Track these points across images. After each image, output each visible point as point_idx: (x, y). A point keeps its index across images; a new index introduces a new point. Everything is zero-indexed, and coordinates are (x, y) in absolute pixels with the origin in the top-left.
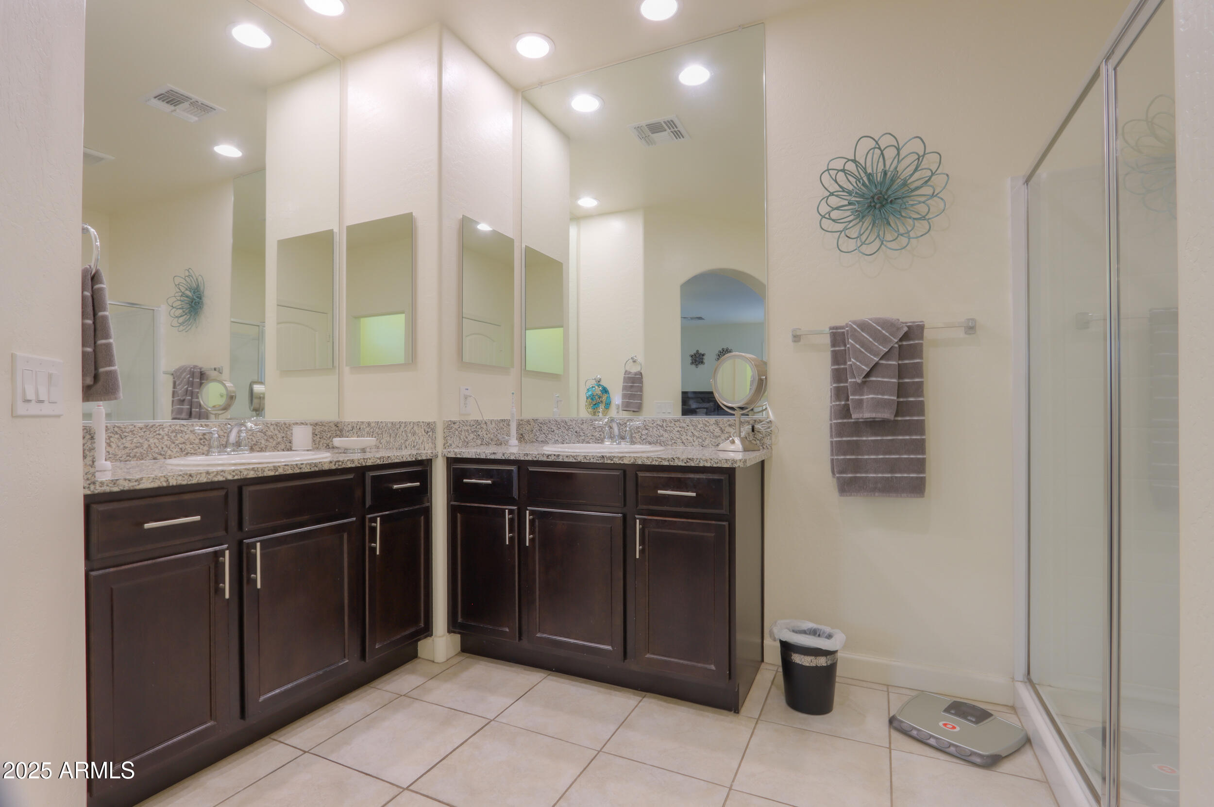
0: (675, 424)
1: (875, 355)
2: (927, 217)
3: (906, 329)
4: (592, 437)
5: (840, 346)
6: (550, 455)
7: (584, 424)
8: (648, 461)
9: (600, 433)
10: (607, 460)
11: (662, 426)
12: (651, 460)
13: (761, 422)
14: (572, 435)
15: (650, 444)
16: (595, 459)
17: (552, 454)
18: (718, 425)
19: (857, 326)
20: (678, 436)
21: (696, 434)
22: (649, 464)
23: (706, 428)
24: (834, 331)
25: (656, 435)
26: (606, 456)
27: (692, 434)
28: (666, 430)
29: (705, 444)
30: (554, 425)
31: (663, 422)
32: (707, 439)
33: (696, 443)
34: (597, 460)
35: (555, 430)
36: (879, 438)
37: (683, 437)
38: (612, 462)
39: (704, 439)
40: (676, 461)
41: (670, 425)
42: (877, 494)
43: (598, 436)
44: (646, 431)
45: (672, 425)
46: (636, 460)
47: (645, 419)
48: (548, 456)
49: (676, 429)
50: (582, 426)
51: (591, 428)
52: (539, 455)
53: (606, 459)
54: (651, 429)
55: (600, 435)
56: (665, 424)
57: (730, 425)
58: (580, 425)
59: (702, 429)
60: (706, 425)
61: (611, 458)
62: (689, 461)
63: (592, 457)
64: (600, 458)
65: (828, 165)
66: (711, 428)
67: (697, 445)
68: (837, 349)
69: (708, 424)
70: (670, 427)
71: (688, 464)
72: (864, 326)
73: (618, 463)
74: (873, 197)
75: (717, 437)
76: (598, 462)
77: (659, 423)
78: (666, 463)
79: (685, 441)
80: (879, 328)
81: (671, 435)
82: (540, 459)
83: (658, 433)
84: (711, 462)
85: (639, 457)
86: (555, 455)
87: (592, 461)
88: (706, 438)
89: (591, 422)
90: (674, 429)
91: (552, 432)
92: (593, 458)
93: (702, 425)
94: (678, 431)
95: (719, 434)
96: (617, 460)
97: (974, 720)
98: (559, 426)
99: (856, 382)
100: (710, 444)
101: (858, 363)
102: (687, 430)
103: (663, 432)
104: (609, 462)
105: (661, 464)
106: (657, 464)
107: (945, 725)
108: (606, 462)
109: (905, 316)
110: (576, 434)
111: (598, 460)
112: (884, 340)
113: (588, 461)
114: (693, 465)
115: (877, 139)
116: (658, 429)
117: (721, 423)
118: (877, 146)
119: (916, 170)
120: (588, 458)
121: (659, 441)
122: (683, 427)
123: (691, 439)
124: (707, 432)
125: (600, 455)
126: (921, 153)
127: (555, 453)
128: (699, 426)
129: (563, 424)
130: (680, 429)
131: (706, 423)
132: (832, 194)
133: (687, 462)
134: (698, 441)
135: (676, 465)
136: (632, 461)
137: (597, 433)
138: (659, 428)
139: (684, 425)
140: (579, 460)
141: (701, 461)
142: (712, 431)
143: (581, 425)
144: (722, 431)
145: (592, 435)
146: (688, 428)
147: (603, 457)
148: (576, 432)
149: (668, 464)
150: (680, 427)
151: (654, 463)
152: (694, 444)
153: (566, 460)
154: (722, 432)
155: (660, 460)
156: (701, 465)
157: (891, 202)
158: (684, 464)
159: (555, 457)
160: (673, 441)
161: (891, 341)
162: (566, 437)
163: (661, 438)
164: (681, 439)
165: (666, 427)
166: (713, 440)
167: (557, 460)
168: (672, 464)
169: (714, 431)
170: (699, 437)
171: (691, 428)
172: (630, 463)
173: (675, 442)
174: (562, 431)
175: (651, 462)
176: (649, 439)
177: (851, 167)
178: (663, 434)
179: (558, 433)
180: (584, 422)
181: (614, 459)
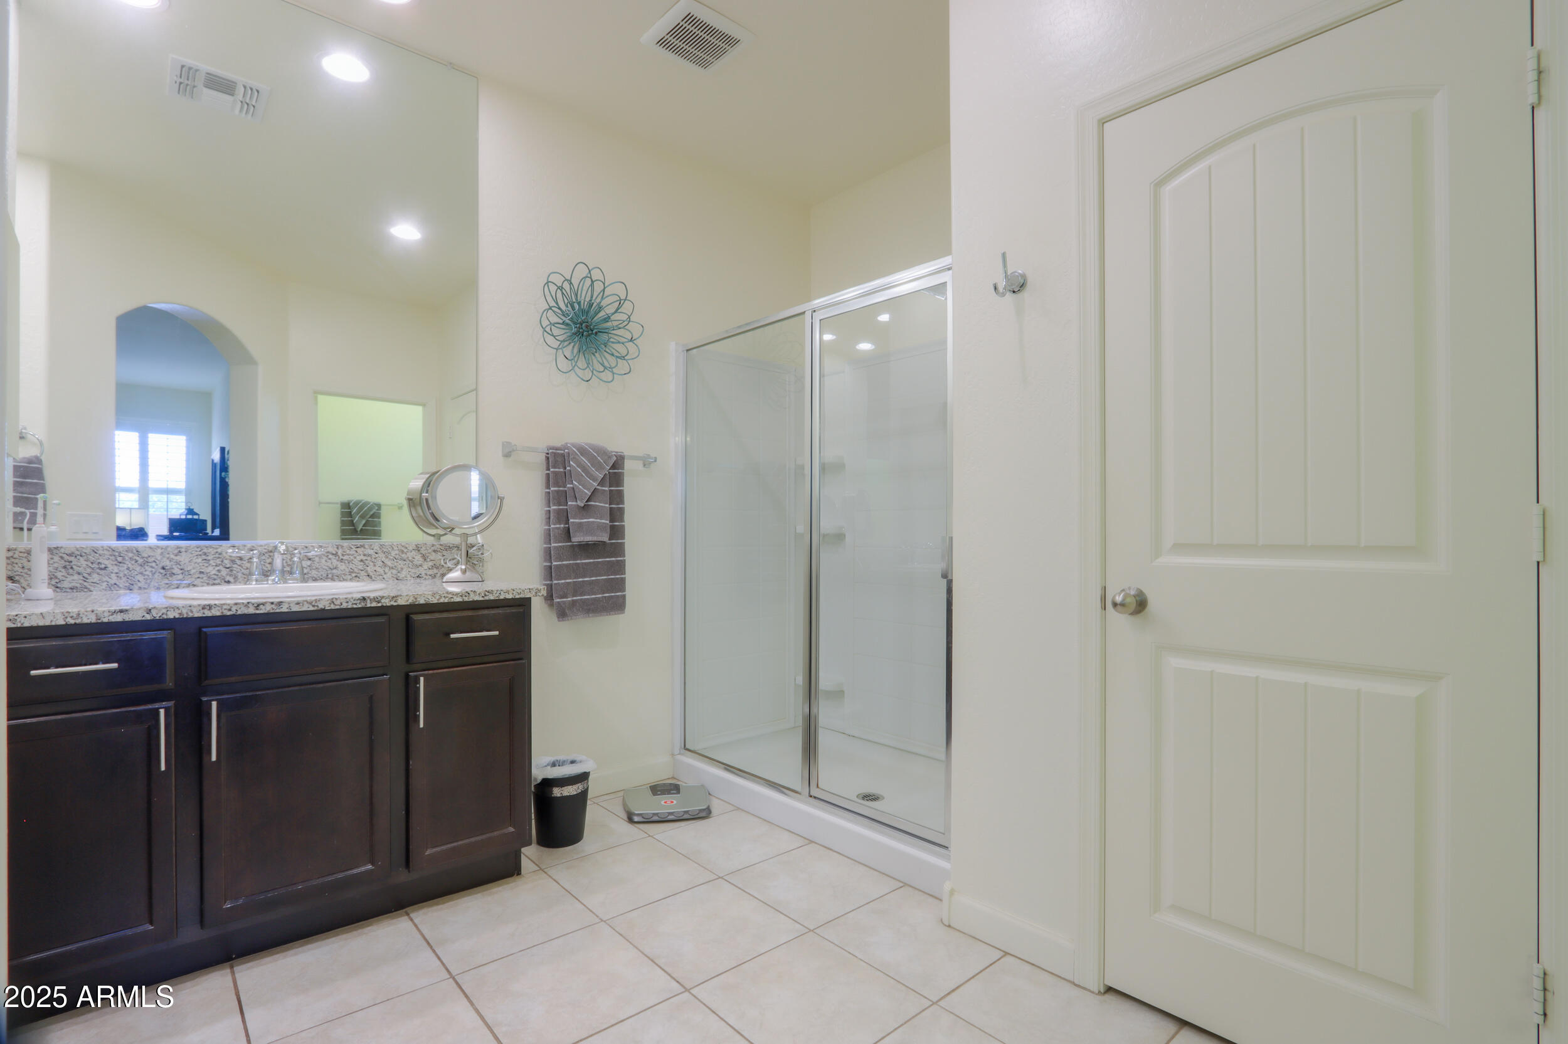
0: (356, 551)
1: (594, 480)
2: (626, 358)
3: (615, 458)
4: (201, 576)
5: (559, 468)
6: (263, 604)
7: (183, 554)
8: (434, 599)
9: (218, 568)
10: (371, 603)
11: (336, 555)
12: (438, 597)
13: (473, 547)
14: (153, 574)
15: (315, 580)
16: (350, 604)
17: (266, 603)
18: (419, 551)
19: (577, 450)
20: (360, 567)
21: (389, 563)
22: (436, 602)
23: (403, 556)
24: (554, 451)
25: (324, 567)
26: (369, 597)
27: (382, 563)
28: (342, 559)
29: (401, 576)
30: (106, 557)
31: (338, 548)
32: (405, 570)
33: (389, 575)
34: (353, 604)
35: (109, 566)
36: (592, 561)
37: (368, 569)
38: (380, 605)
39: (399, 569)
40: (472, 595)
41: (348, 552)
42: (590, 615)
43: (214, 572)
44: (309, 563)
45: (352, 552)
46: (416, 599)
47: (307, 545)
48: (258, 606)
49: (359, 558)
50: (178, 558)
51: (200, 560)
52: (239, 606)
53: (368, 601)
54: (317, 559)
55: (219, 571)
56: (340, 552)
57: (434, 551)
58: (172, 556)
59: (397, 557)
60: (403, 552)
61: (376, 599)
62: (487, 594)
63: (345, 601)
64: (359, 601)
65: (549, 276)
66: (410, 555)
67: (389, 579)
68: (557, 470)
69: (405, 550)
70: (348, 555)
71: (487, 598)
72: (583, 451)
73: (388, 605)
74: (581, 324)
75: (417, 566)
76: (355, 606)
77: (330, 549)
78: (459, 599)
79: (371, 574)
80: (595, 454)
81: (351, 567)
82: (239, 612)
83: (329, 564)
84: (513, 593)
85: (421, 595)
86: (272, 603)
87: (345, 605)
88: (402, 569)
89: (199, 549)
90: (355, 558)
91: (101, 569)
92: (347, 602)
93: (397, 552)
94: (362, 561)
95: (420, 562)
96: (387, 601)
97: (675, 792)
98: (120, 559)
99: (578, 505)
100: (408, 576)
101: (580, 487)
102: (375, 558)
103: (338, 563)
104: (374, 604)
105: (452, 600)
106: (446, 601)
107: (665, 802)
108: (369, 605)
109: (615, 445)
110: (162, 571)
111: (356, 604)
112: (599, 467)
113: (338, 607)
114: (492, 598)
115: (590, 268)
116: (330, 559)
117: (424, 548)
118: (589, 276)
119: (616, 312)
120: (338, 602)
121: (330, 576)
122: (369, 555)
123: (381, 571)
124: (405, 560)
125: (359, 596)
126: (623, 297)
127: (272, 600)
128: (393, 553)
129: (130, 555)
130: (364, 558)
131: (403, 549)
132: (550, 308)
133: (486, 595)
134: (392, 573)
135: (471, 600)
136: (410, 601)
137: (210, 568)
138: (330, 556)
139: (371, 552)
140: (321, 606)
141: (502, 593)
142: (410, 558)
143: (176, 555)
144: (425, 558)
145: (201, 573)
146: (377, 555)
147: (364, 599)
148: (163, 568)
149: (461, 600)
150: (364, 555)
151: (442, 601)
152: (385, 576)
153: (295, 608)
154: (425, 560)
155: (450, 596)
156: (502, 597)
157: (596, 333)
158: (481, 599)
159: (273, 606)
160: (354, 575)
161: (604, 468)
162: (140, 578)
163: (334, 571)
164: (367, 571)
165: (343, 555)
166: (413, 571)
167: (278, 611)
168: (466, 599)
169: (414, 558)
170: (392, 568)
171: (381, 555)
172: (408, 603)
173: (356, 576)
174: (128, 569)
175: (438, 600)
176: (314, 573)
177: (566, 286)
178: (337, 565)
179: (116, 571)
180: (183, 550)
181: (383, 601)
